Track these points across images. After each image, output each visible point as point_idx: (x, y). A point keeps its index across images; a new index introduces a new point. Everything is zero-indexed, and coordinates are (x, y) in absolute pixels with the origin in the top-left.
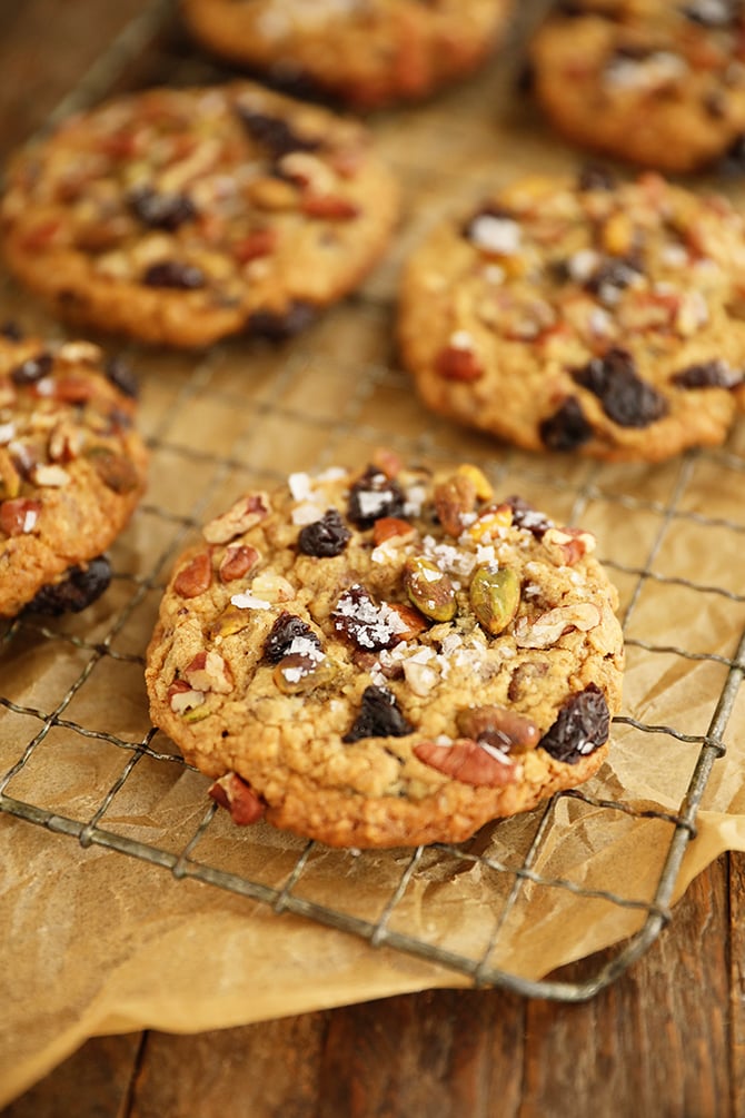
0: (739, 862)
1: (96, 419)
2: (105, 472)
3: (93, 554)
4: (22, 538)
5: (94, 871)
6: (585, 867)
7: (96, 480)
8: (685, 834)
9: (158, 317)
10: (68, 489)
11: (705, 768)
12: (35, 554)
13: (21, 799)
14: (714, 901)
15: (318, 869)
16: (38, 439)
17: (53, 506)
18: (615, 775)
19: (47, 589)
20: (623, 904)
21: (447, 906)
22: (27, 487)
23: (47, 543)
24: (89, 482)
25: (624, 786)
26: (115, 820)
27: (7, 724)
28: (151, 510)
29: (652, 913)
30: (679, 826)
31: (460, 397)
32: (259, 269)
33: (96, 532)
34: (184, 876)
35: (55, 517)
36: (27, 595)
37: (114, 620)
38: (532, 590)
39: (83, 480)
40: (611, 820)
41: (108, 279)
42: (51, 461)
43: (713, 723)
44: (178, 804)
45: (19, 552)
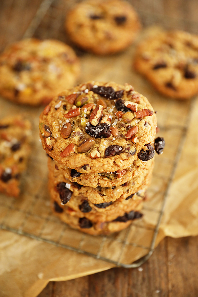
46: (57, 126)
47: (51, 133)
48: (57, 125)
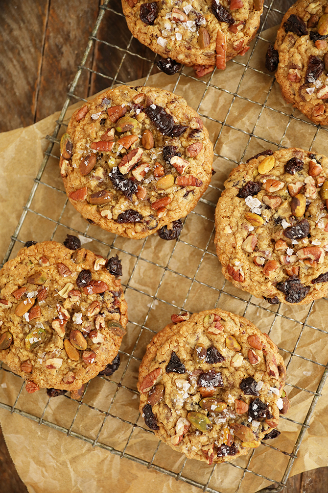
2: (115, 333)
4: (91, 365)
7: (112, 334)
10: (104, 344)
12: (96, 370)
23: (99, 366)
35: (100, 356)
38: (197, 433)
39: (108, 336)
46: (82, 149)
47: (72, 155)
48: (83, 147)
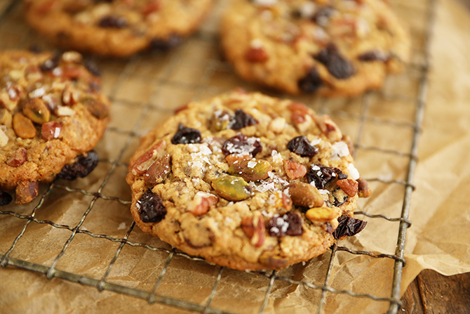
0: (423, 278)
1: (83, 86)
2: (92, 109)
3: (89, 149)
4: (54, 141)
5: (104, 305)
6: (351, 285)
7: (88, 113)
8: (400, 264)
9: (107, 42)
10: (74, 117)
11: (403, 233)
12: (61, 149)
13: (64, 270)
14: (414, 297)
15: (220, 295)
16: (57, 95)
17: (68, 125)
18: (358, 241)
19: (67, 167)
20: (377, 300)
21: (287, 309)
22: (53, 117)
23: (67, 143)
24: (84, 114)
25: (363, 245)
26: (113, 278)
27: (52, 234)
28: (114, 130)
29: (392, 303)
30: (397, 260)
31: (258, 71)
32: (154, 18)
33: (90, 138)
34: (154, 302)
35: (69, 130)
36: (58, 170)
37: (100, 182)
39: (81, 113)
40: (359, 262)
41: (81, 25)
42: (64, 104)
43: (403, 212)
44: (144, 269)
45: (53, 148)
